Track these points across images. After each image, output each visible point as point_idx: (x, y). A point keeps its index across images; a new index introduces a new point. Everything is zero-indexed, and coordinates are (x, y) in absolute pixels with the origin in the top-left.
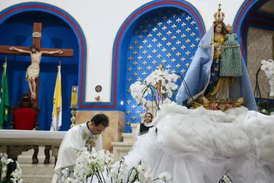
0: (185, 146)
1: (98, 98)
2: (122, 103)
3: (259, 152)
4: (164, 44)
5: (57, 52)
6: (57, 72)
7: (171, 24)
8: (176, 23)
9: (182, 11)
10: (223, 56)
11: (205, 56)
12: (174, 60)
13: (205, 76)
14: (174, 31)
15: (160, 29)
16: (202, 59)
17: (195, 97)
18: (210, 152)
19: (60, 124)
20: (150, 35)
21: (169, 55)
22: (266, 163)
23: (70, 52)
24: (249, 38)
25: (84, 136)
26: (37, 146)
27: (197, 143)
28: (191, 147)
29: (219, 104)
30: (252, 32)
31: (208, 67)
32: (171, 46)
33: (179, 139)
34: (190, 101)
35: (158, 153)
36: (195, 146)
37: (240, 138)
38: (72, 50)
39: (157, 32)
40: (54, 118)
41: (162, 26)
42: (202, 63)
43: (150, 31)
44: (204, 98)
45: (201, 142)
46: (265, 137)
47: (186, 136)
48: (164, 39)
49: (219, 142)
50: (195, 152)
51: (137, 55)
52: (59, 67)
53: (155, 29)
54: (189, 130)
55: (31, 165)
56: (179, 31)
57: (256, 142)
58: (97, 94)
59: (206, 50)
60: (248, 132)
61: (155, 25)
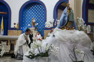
0: (63, 40)
1: (15, 27)
2: (22, 28)
4: (34, 12)
5: (2, 13)
6: (2, 19)
7: (36, 7)
8: (37, 7)
12: (36, 17)
14: (37, 9)
15: (32, 8)
17: (62, 27)
20: (30, 10)
21: (35, 15)
22: (82, 44)
23: (6, 13)
27: (67, 39)
28: (65, 40)
32: (36, 13)
33: (62, 38)
35: (55, 42)
36: (66, 40)
37: (77, 37)
38: (6, 12)
39: (32, 9)
40: (1, 32)
41: (33, 7)
42: (64, 17)
43: (30, 8)
44: (65, 27)
45: (68, 39)
46: (83, 37)
47: (63, 37)
48: (34, 11)
49: (71, 38)
50: (66, 41)
51: (26, 15)
52: (3, 17)
53: (31, 8)
54: (64, 35)
56: (38, 9)
57: (81, 38)
58: (14, 25)
59: (65, 14)
60: (78, 36)
61: (31, 7)
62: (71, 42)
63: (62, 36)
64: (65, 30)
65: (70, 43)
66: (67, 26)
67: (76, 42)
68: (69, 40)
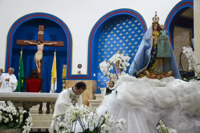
0: (134, 102)
1: (79, 72)
2: (95, 75)
3: (182, 105)
4: (121, 37)
5: (54, 43)
6: (54, 56)
7: (125, 25)
8: (128, 25)
9: (132, 17)
10: (159, 44)
11: (147, 45)
12: (127, 48)
13: (147, 57)
14: (127, 29)
15: (118, 29)
16: (145, 46)
17: (141, 71)
18: (151, 105)
19: (56, 89)
20: (112, 32)
21: (124, 44)
23: (61, 43)
24: (174, 33)
25: (71, 96)
26: (42, 103)
27: (142, 100)
28: (138, 102)
29: (156, 75)
30: (176, 29)
31: (149, 52)
32: (125, 39)
34: (138, 73)
35: (117, 106)
36: (141, 102)
37: (170, 97)
38: (63, 42)
39: (116, 30)
40: (52, 85)
41: (119, 26)
42: (145, 49)
43: (112, 29)
44: (147, 71)
45: (145, 99)
46: (186, 96)
47: (135, 95)
48: (121, 34)
49: (156, 99)
50: (142, 106)
51: (104, 45)
52: (55, 53)
53: (115, 28)
54: (137, 92)
55: (38, 114)
56: (130, 29)
57: (180, 99)
58: (79, 70)
59: (147, 41)
60: (175, 92)
61: (115, 26)
62: (156, 107)
63: (131, 93)
64: (145, 78)
65: (152, 110)
66: (154, 69)
67: (169, 108)
68: (149, 101)
